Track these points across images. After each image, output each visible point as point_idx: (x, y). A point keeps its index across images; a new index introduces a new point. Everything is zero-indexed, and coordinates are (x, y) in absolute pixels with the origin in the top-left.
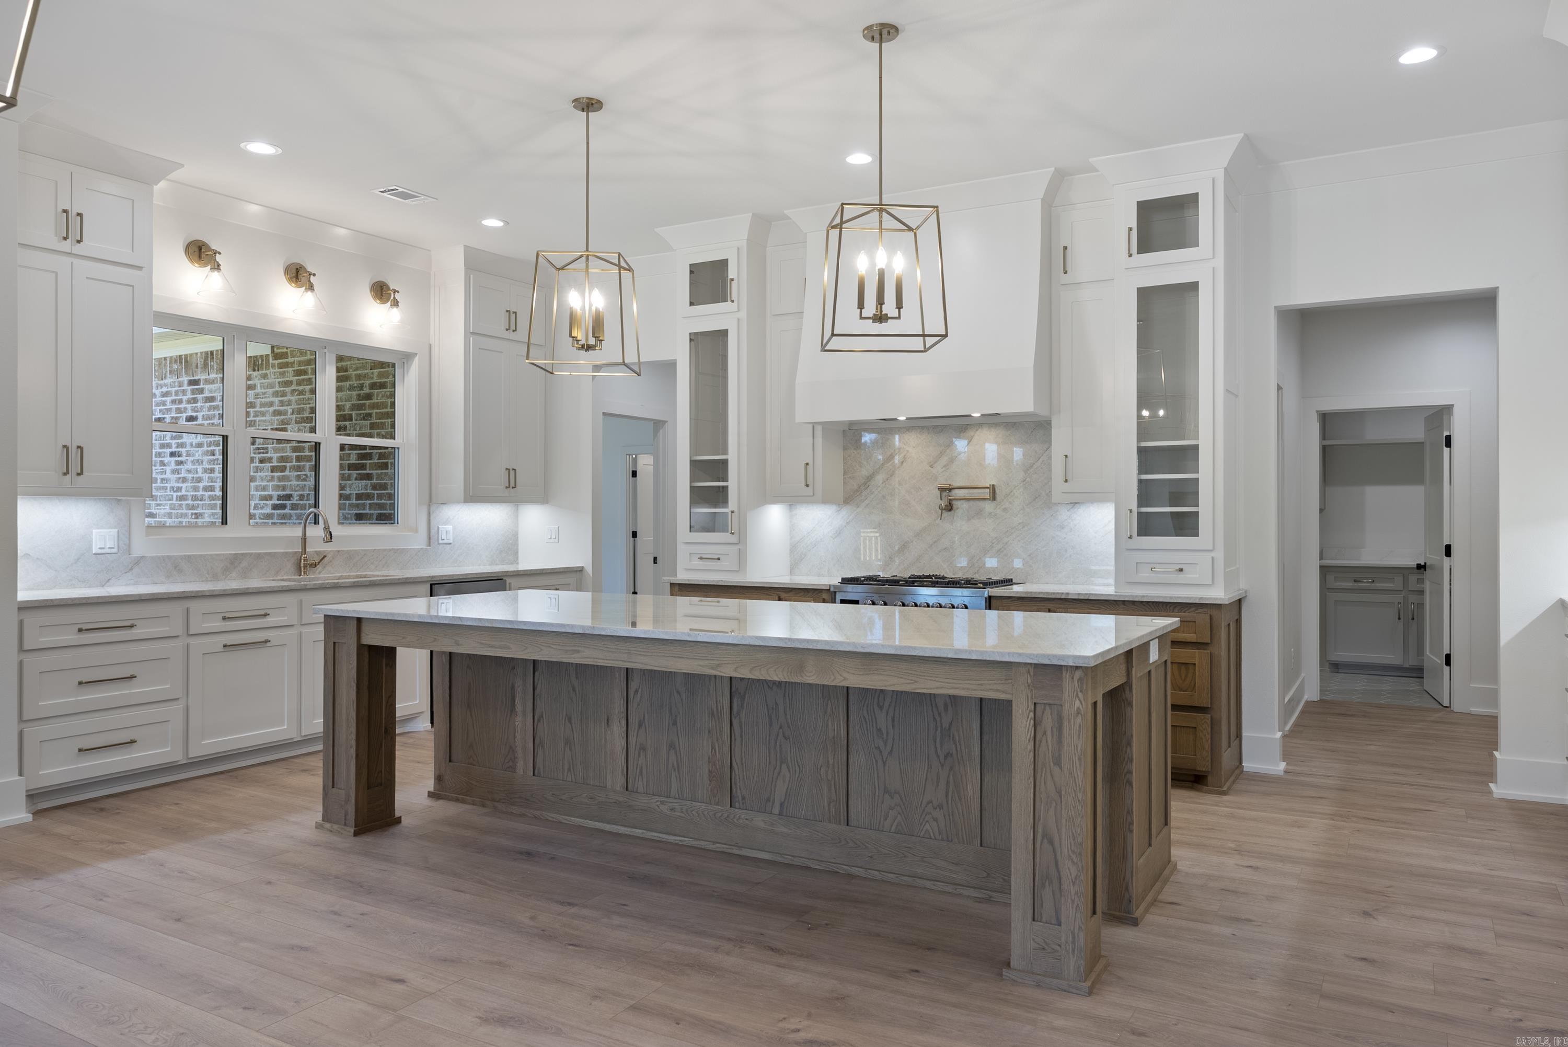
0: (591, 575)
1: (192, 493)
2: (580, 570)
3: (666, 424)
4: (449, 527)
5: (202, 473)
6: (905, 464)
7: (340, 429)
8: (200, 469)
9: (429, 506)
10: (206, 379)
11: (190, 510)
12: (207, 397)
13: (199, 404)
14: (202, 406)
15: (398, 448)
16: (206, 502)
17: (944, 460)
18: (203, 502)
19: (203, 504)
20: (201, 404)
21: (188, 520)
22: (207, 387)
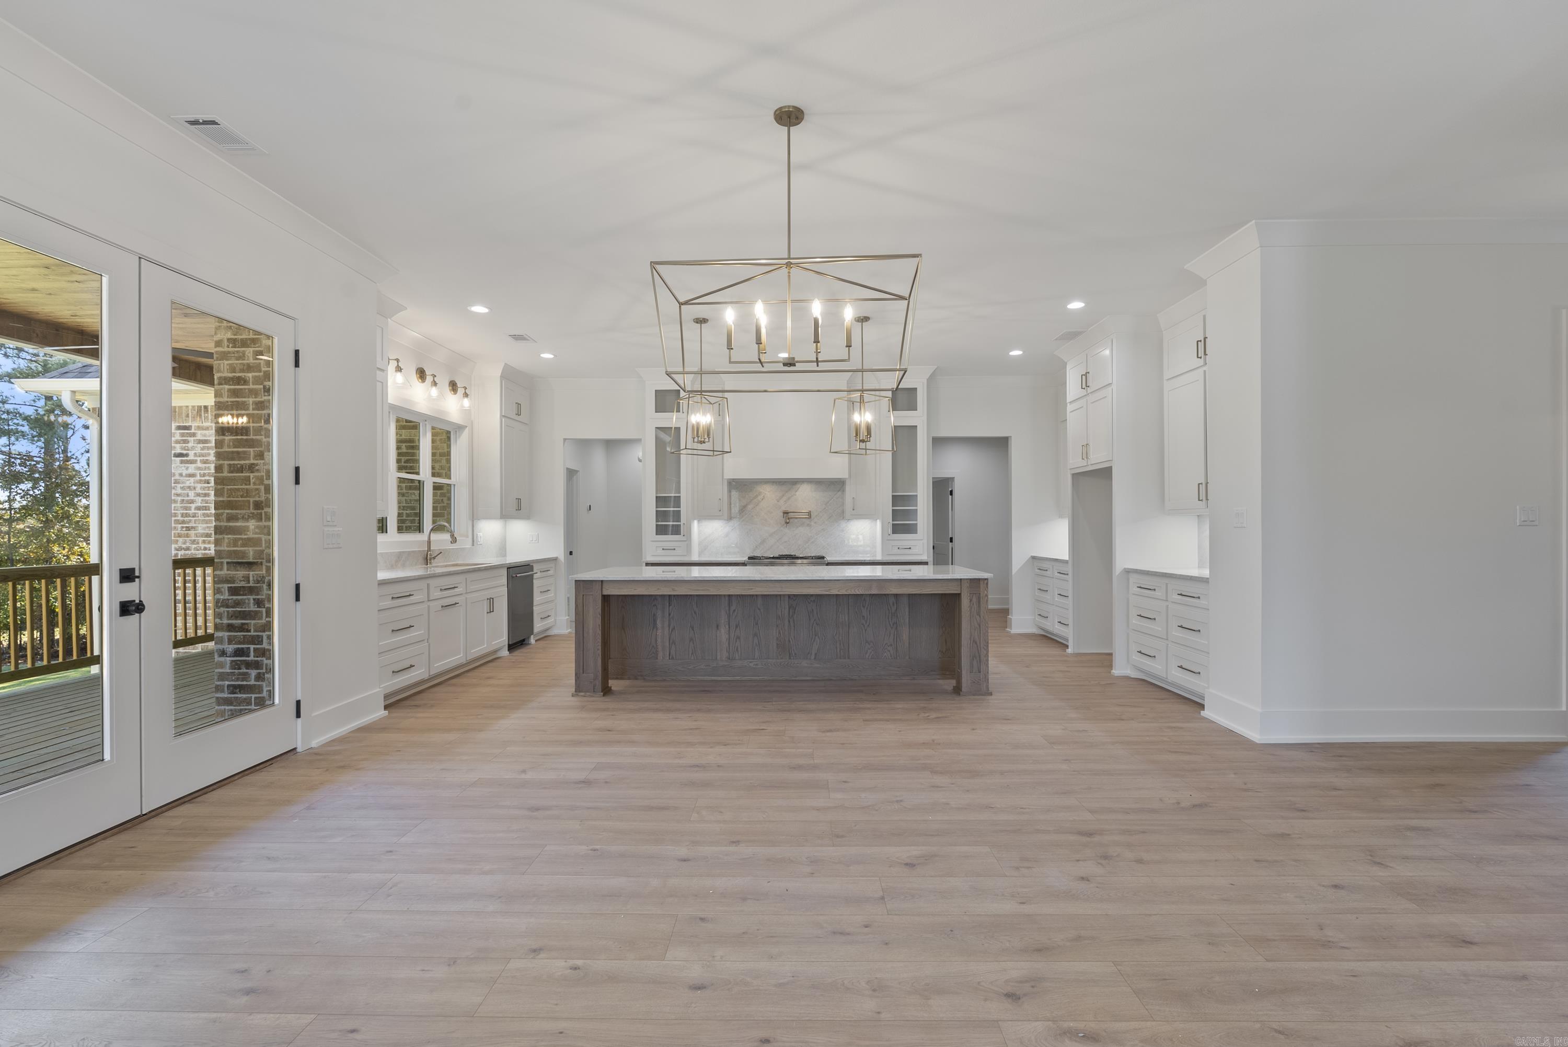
0: (563, 561)
1: (182, 512)
2: (555, 559)
3: (578, 474)
4: (481, 534)
5: (194, 497)
6: (764, 500)
7: (434, 475)
8: (192, 494)
9: (473, 521)
10: (198, 426)
11: (180, 524)
12: (200, 440)
13: (190, 445)
14: (193, 446)
15: (454, 485)
16: (200, 518)
17: (785, 498)
18: (195, 518)
19: (195, 520)
20: (193, 445)
21: (177, 532)
22: (199, 432)
